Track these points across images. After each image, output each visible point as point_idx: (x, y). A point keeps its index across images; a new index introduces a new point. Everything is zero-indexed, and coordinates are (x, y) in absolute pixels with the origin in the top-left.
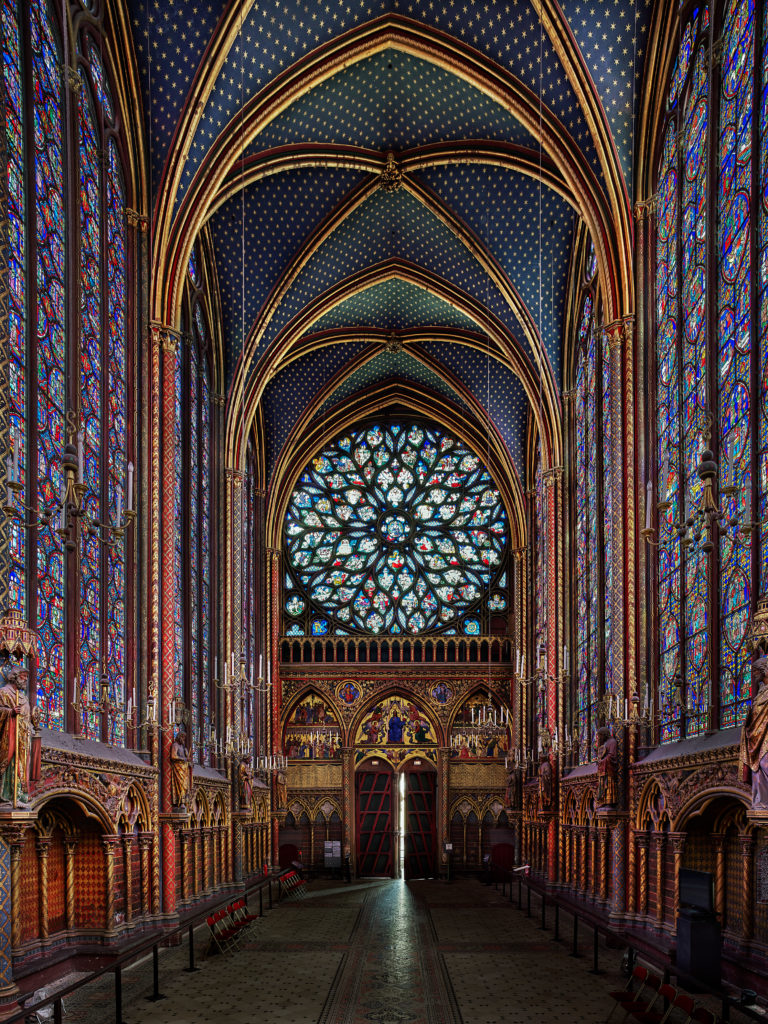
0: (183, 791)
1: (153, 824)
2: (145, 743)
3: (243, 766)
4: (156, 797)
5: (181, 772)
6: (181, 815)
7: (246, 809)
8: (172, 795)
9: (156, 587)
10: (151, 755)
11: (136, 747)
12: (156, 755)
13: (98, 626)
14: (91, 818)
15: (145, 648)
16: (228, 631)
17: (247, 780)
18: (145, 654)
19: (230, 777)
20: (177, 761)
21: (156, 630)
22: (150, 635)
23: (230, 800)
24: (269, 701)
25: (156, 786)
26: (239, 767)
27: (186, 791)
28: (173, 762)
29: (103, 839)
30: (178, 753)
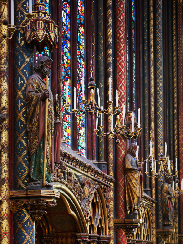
0: (136, 199)
1: (109, 228)
2: (102, 154)
3: (166, 186)
4: (112, 204)
5: (134, 181)
6: (134, 220)
7: (169, 225)
8: (125, 202)
9: (110, 12)
10: (108, 165)
11: (95, 158)
12: (111, 166)
13: (69, 45)
14: (72, 216)
15: (102, 68)
16: (152, 63)
17: (170, 199)
18: (102, 73)
19: (154, 197)
20: (131, 170)
21: (110, 51)
22: (106, 56)
23: (154, 217)
24: (176, 132)
25: (112, 194)
26: (163, 187)
27: (138, 198)
28: (127, 171)
29: (76, 237)
30: (131, 164)
